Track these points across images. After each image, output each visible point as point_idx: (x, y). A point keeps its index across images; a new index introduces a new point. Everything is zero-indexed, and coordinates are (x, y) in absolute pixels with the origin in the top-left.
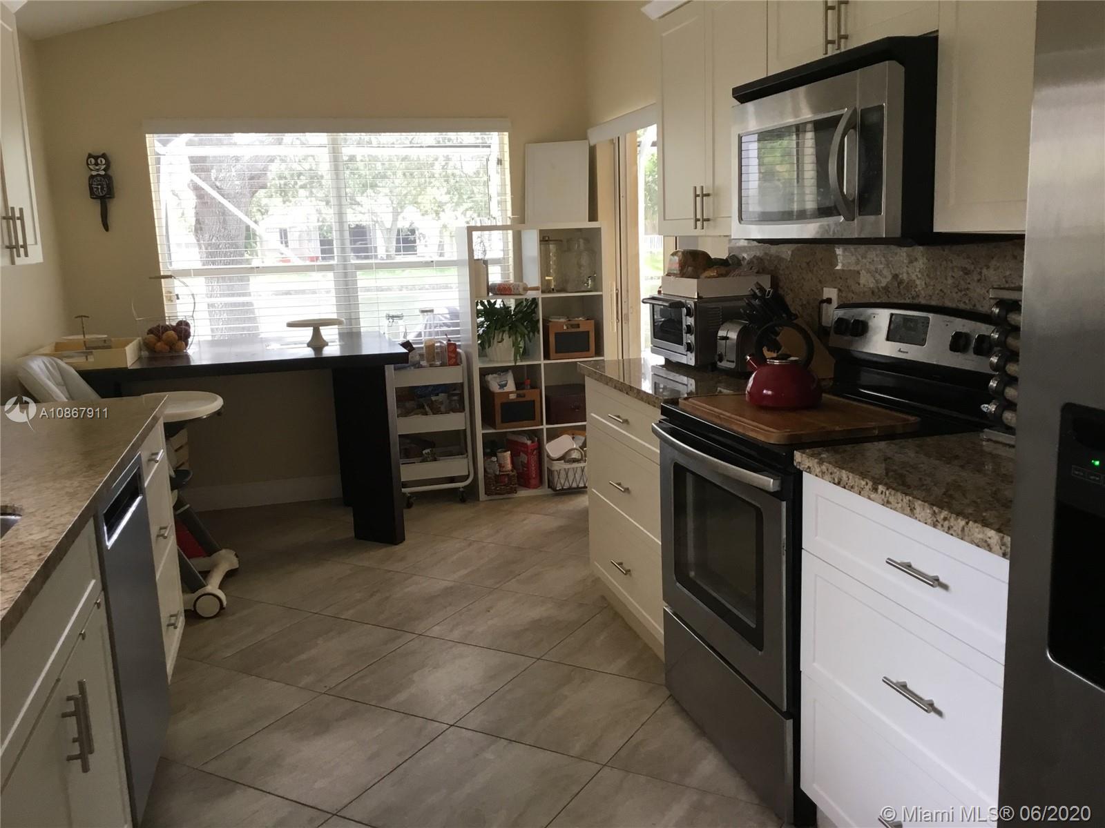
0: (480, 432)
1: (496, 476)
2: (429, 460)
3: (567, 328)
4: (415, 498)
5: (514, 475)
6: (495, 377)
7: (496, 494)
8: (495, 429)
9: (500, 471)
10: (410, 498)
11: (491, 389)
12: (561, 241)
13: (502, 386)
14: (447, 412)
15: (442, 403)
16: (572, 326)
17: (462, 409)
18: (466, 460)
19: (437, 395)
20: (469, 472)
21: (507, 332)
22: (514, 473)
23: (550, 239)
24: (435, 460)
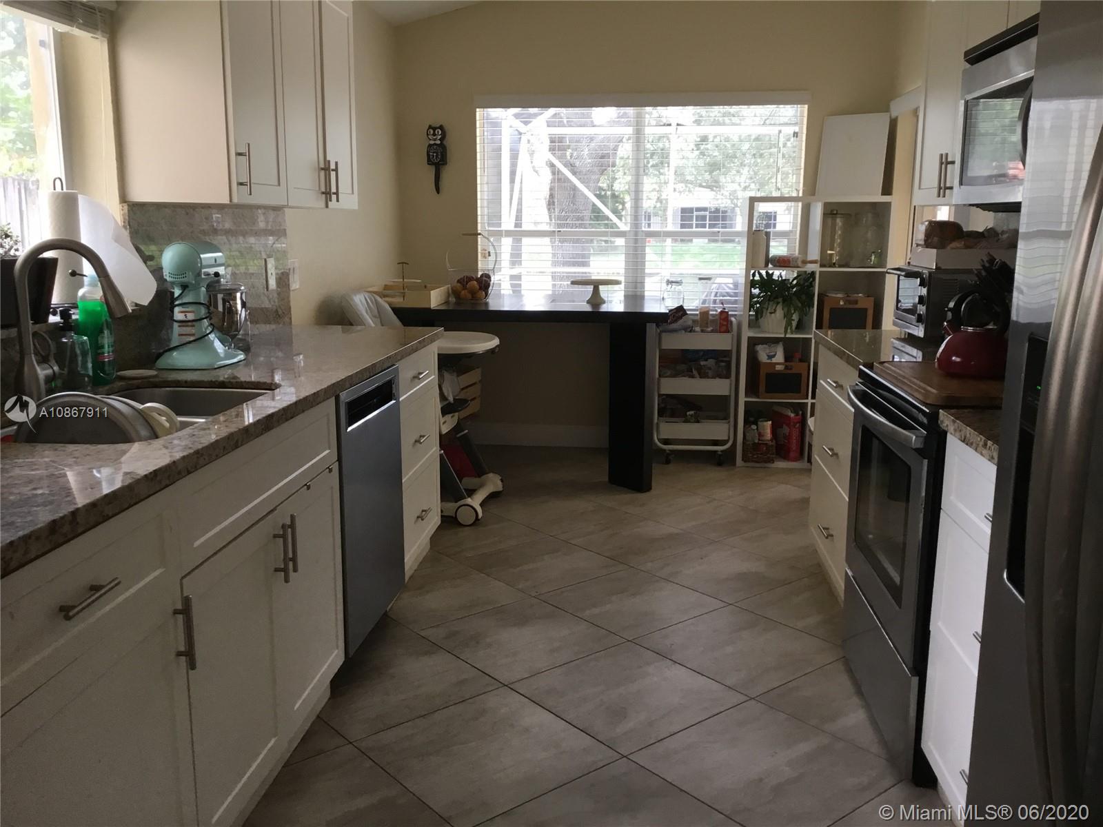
0: (742, 399)
1: (754, 444)
2: (691, 421)
3: (845, 304)
4: (673, 456)
5: (772, 446)
6: (765, 348)
7: (753, 461)
8: (758, 398)
9: (759, 440)
10: (668, 454)
11: (760, 359)
12: (850, 215)
13: (770, 357)
14: (713, 377)
15: (710, 369)
16: (850, 302)
17: (728, 376)
18: (726, 426)
19: (706, 360)
20: (729, 437)
21: (781, 303)
22: (774, 443)
23: (839, 212)
24: (698, 422)
